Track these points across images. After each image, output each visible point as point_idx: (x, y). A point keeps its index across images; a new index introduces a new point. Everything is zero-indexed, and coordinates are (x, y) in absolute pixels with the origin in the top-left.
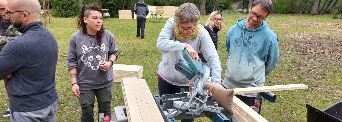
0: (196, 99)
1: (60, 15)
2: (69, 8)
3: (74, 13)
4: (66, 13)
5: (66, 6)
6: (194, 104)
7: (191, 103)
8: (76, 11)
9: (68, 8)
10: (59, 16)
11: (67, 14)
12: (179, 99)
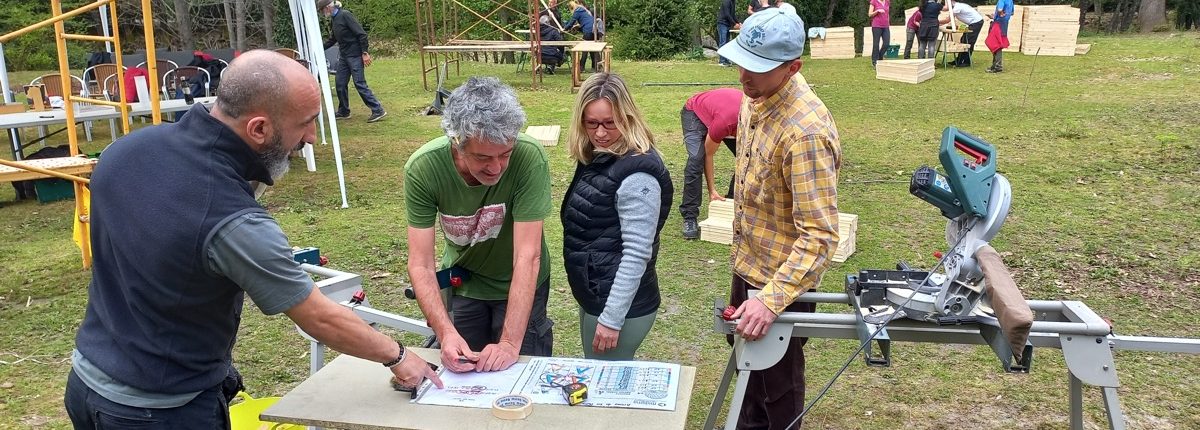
0: (959, 285)
1: (634, 52)
2: (659, 30)
3: (672, 46)
4: (649, 47)
5: (651, 24)
6: (954, 296)
7: (947, 296)
8: (678, 40)
9: (657, 29)
10: (629, 57)
11: (653, 48)
12: (905, 283)
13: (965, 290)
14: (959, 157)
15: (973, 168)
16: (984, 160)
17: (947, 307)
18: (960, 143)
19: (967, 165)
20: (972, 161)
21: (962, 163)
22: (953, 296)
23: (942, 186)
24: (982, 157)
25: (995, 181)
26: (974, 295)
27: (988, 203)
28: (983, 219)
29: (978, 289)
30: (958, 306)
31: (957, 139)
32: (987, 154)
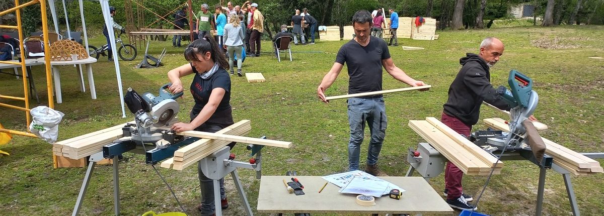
0: (515, 135)
7: (510, 139)
12: (493, 135)
13: (517, 137)
14: (516, 82)
15: (522, 87)
16: (527, 84)
17: (510, 144)
18: (517, 77)
19: (520, 86)
20: (522, 85)
21: (518, 85)
22: (512, 139)
23: (509, 94)
24: (526, 83)
25: (531, 93)
26: (521, 140)
27: (528, 101)
28: (526, 108)
29: (523, 137)
30: (514, 144)
31: (516, 75)
32: (528, 82)
